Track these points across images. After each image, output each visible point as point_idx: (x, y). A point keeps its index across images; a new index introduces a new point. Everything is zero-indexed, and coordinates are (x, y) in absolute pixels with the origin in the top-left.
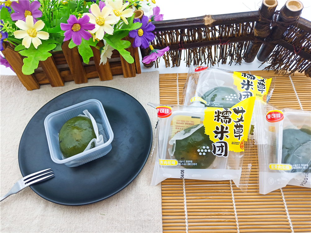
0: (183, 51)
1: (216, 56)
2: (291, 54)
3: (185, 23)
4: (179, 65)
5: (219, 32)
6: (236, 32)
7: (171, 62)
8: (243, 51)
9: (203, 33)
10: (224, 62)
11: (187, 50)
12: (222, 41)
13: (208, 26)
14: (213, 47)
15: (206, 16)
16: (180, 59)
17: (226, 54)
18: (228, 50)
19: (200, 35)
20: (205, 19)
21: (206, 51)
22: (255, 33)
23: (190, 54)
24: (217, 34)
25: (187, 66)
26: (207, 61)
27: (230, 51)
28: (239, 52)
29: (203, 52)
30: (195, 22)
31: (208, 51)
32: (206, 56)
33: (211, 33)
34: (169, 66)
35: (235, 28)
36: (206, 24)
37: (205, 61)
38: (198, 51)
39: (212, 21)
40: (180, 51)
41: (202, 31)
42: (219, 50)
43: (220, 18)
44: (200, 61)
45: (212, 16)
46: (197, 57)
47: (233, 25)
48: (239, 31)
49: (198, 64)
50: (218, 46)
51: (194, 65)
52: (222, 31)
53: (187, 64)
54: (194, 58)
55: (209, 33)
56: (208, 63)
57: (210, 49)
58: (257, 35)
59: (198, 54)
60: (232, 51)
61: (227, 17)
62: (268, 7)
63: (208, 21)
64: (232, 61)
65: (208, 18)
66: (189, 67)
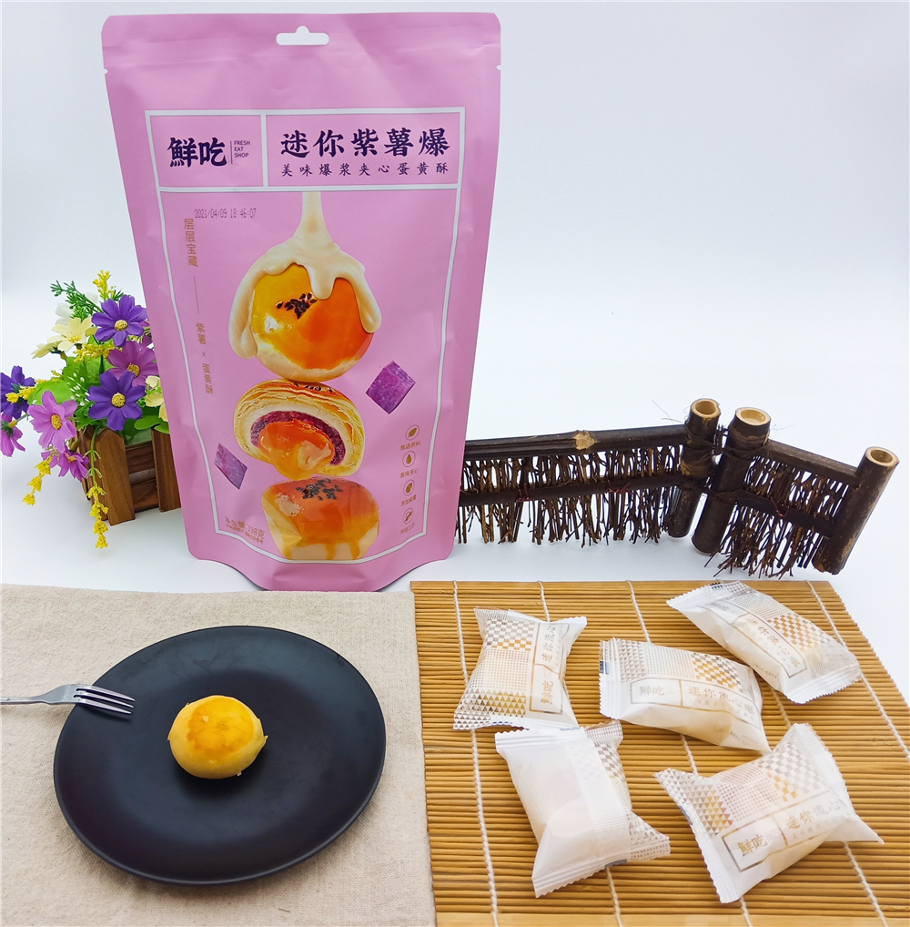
0: (526, 504)
1: (601, 520)
2: (772, 522)
3: (535, 445)
4: (515, 540)
5: (607, 465)
6: (642, 467)
7: (497, 531)
9: (571, 467)
10: (619, 535)
11: (536, 502)
12: (614, 484)
13: (584, 451)
14: (594, 496)
15: (577, 432)
16: (519, 522)
17: (623, 516)
18: (626, 508)
19: (564, 469)
20: (577, 437)
21: (579, 507)
22: (683, 469)
24: (603, 471)
25: (533, 541)
26: (581, 530)
27: (632, 511)
28: (653, 511)
29: (573, 510)
31: (583, 507)
32: (579, 521)
33: (588, 467)
34: (492, 540)
35: (639, 459)
36: (579, 448)
37: (576, 532)
38: (560, 506)
39: (590, 442)
40: (520, 506)
41: (571, 462)
42: (606, 506)
43: (608, 437)
44: (565, 532)
45: (590, 432)
46: (557, 521)
47: (636, 451)
48: (648, 466)
49: (560, 538)
50: (604, 497)
51: (551, 539)
52: (614, 464)
53: (534, 536)
54: (550, 522)
55: (584, 467)
56: (584, 535)
57: (586, 503)
58: (688, 473)
59: (561, 515)
60: (637, 511)
61: (622, 436)
62: (701, 418)
63: (583, 441)
64: (637, 535)
65: (583, 437)
66: (539, 543)
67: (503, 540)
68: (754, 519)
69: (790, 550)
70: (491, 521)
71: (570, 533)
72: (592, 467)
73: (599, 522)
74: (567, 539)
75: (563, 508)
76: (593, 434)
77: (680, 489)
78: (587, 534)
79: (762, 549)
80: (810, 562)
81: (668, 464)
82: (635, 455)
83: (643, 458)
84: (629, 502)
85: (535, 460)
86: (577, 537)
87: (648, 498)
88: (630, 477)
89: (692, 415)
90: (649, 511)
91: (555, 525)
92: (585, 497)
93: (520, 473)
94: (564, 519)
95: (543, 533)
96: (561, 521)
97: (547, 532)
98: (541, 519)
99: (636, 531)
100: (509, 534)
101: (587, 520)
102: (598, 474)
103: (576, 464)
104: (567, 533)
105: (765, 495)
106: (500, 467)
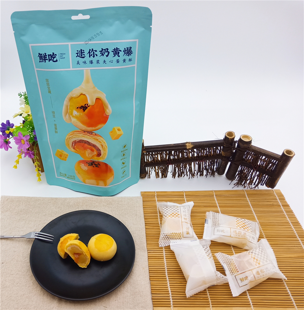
0: (170, 166)
2: (252, 171)
3: (173, 147)
4: (166, 177)
5: (197, 153)
6: (209, 153)
8: (215, 167)
9: (185, 154)
10: (202, 175)
11: (173, 165)
12: (199, 159)
13: (189, 149)
14: (193, 163)
16: (168, 172)
17: (203, 168)
18: (204, 166)
19: (183, 154)
20: (187, 144)
21: (188, 166)
22: (223, 154)
24: (196, 155)
26: (188, 173)
27: (206, 167)
28: (212, 167)
29: (185, 167)
30: (180, 147)
31: (189, 166)
32: (188, 170)
33: (191, 154)
34: (159, 177)
35: (208, 151)
36: (187, 148)
38: (181, 166)
39: (191, 146)
40: (168, 166)
41: (185, 152)
42: (197, 166)
43: (197, 144)
45: (191, 143)
46: (181, 171)
47: (207, 149)
48: (211, 153)
49: (181, 176)
50: (196, 163)
51: (178, 177)
52: (199, 152)
53: (173, 176)
54: (178, 171)
55: (189, 154)
56: (189, 175)
57: (190, 165)
58: (224, 155)
59: (182, 169)
60: (207, 167)
61: (202, 144)
62: (229, 138)
63: (189, 146)
64: (207, 174)
65: (189, 144)
66: (174, 178)
67: (162, 177)
68: (246, 170)
69: (258, 180)
70: (158, 171)
71: (185, 174)
72: (192, 154)
73: (194, 170)
74: (184, 176)
75: (182, 166)
76: (192, 143)
77: (222, 160)
78: (190, 174)
79: (248, 180)
80: (265, 184)
81: (218, 152)
82: (206, 150)
83: (209, 151)
84: (205, 164)
85: (173, 152)
86: (187, 176)
87: (211, 163)
88: (205, 157)
89: (226, 137)
90: (211, 167)
91: (180, 172)
92: (190, 163)
93: (168, 156)
94: (183, 169)
95: (176, 174)
96: (182, 170)
97: (177, 174)
98: (175, 170)
99: (207, 173)
100: (164, 175)
101: (190, 170)
102: (194, 156)
103: (186, 153)
104: (184, 174)
105: (250, 162)
106: (161, 154)
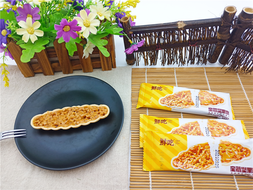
0: (159, 51)
1: (186, 57)
4: (156, 64)
5: (189, 35)
6: (202, 36)
7: (149, 61)
8: (208, 53)
9: (176, 36)
10: (193, 63)
11: (163, 50)
12: (192, 43)
13: (181, 29)
14: (184, 48)
15: (179, 21)
16: (157, 58)
17: (194, 55)
19: (173, 37)
20: (179, 23)
21: (178, 52)
22: (218, 37)
23: (165, 54)
24: (187, 39)
25: (162, 65)
26: (178, 60)
27: (197, 53)
28: (205, 54)
29: (176, 53)
30: (170, 26)
31: (180, 52)
32: (178, 57)
33: (182, 36)
34: (148, 64)
36: (179, 28)
37: (177, 61)
38: (171, 52)
39: (183, 25)
40: (157, 52)
41: (176, 34)
42: (188, 52)
43: (190, 23)
44: (173, 61)
45: (184, 21)
46: (170, 57)
47: (201, 30)
48: (205, 35)
49: (171, 63)
50: (187, 48)
51: (168, 64)
52: (192, 35)
54: (168, 58)
55: (181, 36)
57: (181, 50)
58: (220, 38)
59: (172, 55)
60: (199, 53)
61: (195, 23)
63: (181, 25)
64: (199, 62)
67: (151, 65)
70: (147, 58)
71: (175, 62)
72: (184, 36)
73: (185, 58)
74: (173, 64)
75: (173, 53)
78: (180, 62)
81: (212, 35)
83: (203, 32)
84: (197, 50)
85: (163, 33)
86: (177, 63)
87: (204, 49)
88: (198, 40)
92: (180, 48)
94: (173, 57)
95: (165, 62)
97: (167, 61)
101: (181, 57)
103: (178, 35)
105: (248, 44)
